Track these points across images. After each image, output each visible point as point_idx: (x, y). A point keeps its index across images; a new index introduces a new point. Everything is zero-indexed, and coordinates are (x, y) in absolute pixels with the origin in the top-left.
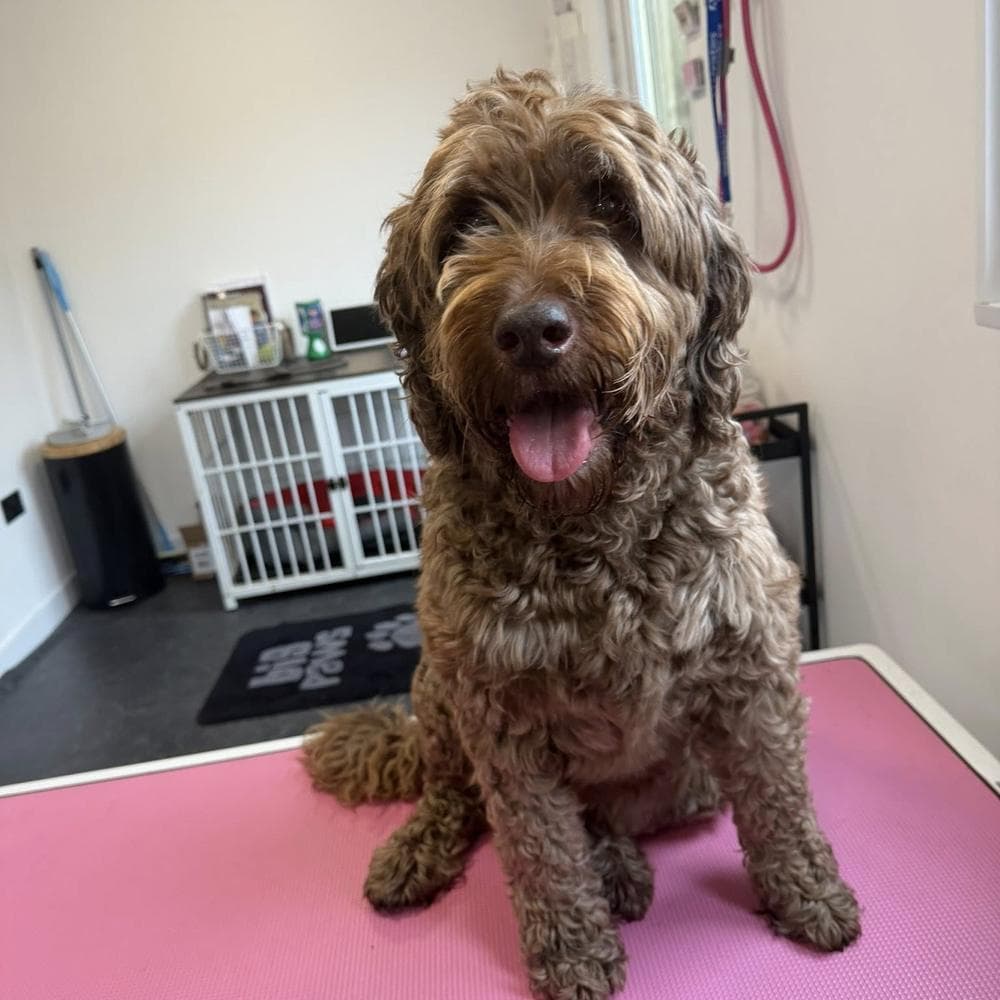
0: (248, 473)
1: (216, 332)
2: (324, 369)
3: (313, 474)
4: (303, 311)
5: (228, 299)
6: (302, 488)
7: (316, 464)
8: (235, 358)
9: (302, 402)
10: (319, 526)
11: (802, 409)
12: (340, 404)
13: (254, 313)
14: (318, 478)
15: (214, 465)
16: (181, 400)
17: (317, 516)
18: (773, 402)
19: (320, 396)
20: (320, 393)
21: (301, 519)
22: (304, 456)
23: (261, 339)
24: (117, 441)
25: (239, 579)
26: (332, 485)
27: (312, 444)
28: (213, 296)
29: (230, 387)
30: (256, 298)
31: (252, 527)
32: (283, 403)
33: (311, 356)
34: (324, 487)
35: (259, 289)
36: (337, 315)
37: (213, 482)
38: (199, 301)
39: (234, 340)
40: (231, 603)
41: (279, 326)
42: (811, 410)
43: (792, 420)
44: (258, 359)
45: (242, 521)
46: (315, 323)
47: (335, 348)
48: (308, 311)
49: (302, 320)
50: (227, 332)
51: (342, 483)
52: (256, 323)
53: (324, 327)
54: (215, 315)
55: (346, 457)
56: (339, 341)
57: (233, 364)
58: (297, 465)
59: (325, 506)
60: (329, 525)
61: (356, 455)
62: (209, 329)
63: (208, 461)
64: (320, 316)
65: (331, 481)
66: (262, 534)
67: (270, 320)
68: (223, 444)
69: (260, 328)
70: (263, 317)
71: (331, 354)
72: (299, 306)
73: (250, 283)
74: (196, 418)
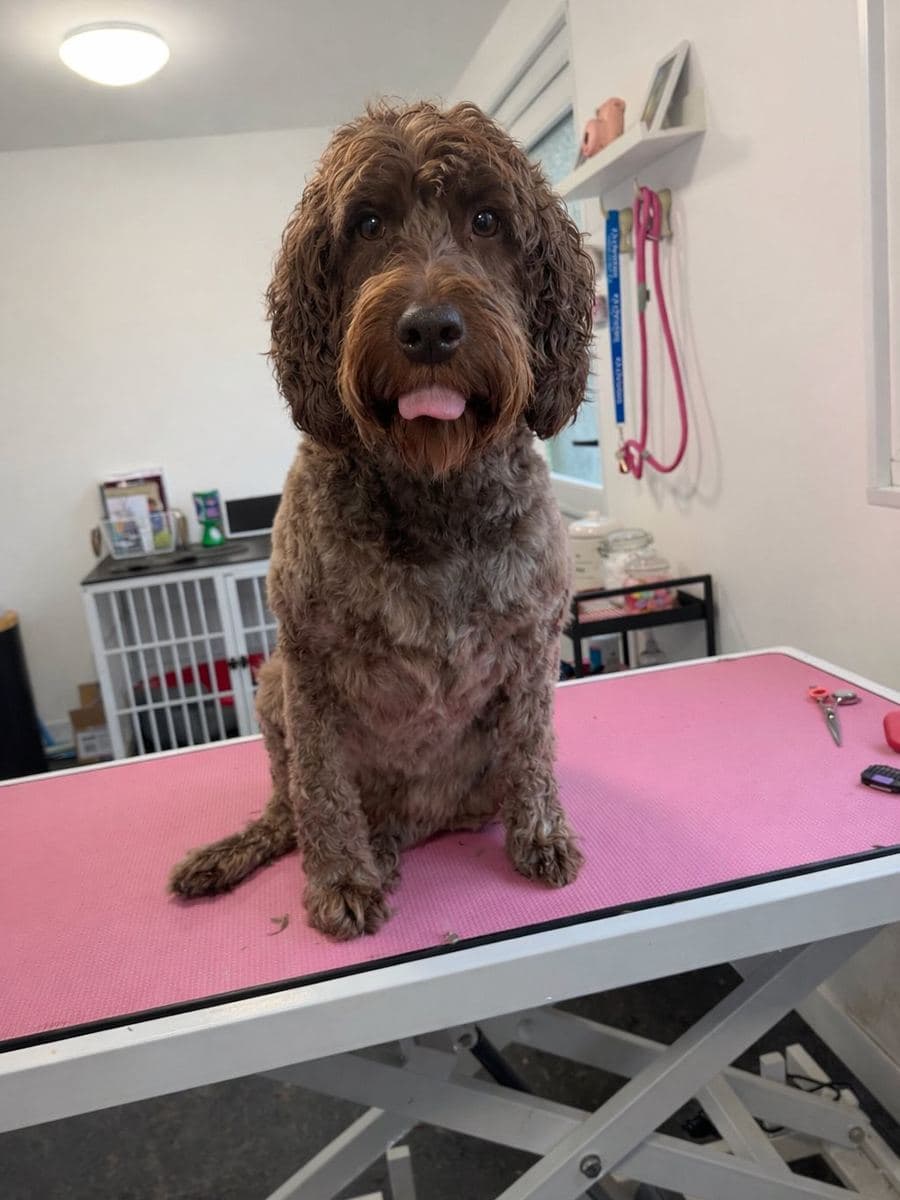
0: (133, 656)
1: (114, 519)
2: (219, 555)
3: (197, 657)
4: (201, 502)
5: (128, 488)
6: (203, 669)
7: (218, 644)
8: (130, 544)
9: (208, 585)
10: (218, 704)
11: (707, 580)
12: (244, 587)
13: (151, 502)
14: (220, 658)
15: (116, 645)
16: (86, 583)
17: (217, 695)
18: (674, 574)
19: (225, 579)
20: (226, 576)
21: (200, 698)
22: (206, 636)
23: (157, 526)
24: (11, 625)
26: (233, 664)
27: (215, 624)
28: (112, 485)
29: (138, 570)
30: (153, 487)
31: (151, 706)
32: (189, 585)
33: (206, 544)
34: (224, 667)
35: (157, 480)
36: (231, 505)
37: (114, 661)
38: (97, 492)
39: (133, 529)
41: (174, 516)
42: (715, 580)
43: (698, 590)
44: (153, 546)
45: (141, 701)
46: (212, 513)
47: (229, 535)
48: (206, 502)
49: (199, 509)
50: (125, 519)
51: (242, 662)
52: (152, 512)
53: (219, 517)
54: (113, 504)
55: (248, 637)
56: (233, 530)
57: (131, 549)
58: (199, 646)
59: (225, 684)
60: (228, 703)
61: (257, 635)
62: (106, 517)
63: (110, 640)
64: (217, 506)
65: (233, 659)
66: (160, 713)
67: (165, 509)
69: (156, 515)
70: (160, 506)
71: (225, 541)
72: (196, 496)
73: (148, 474)
74: (102, 600)
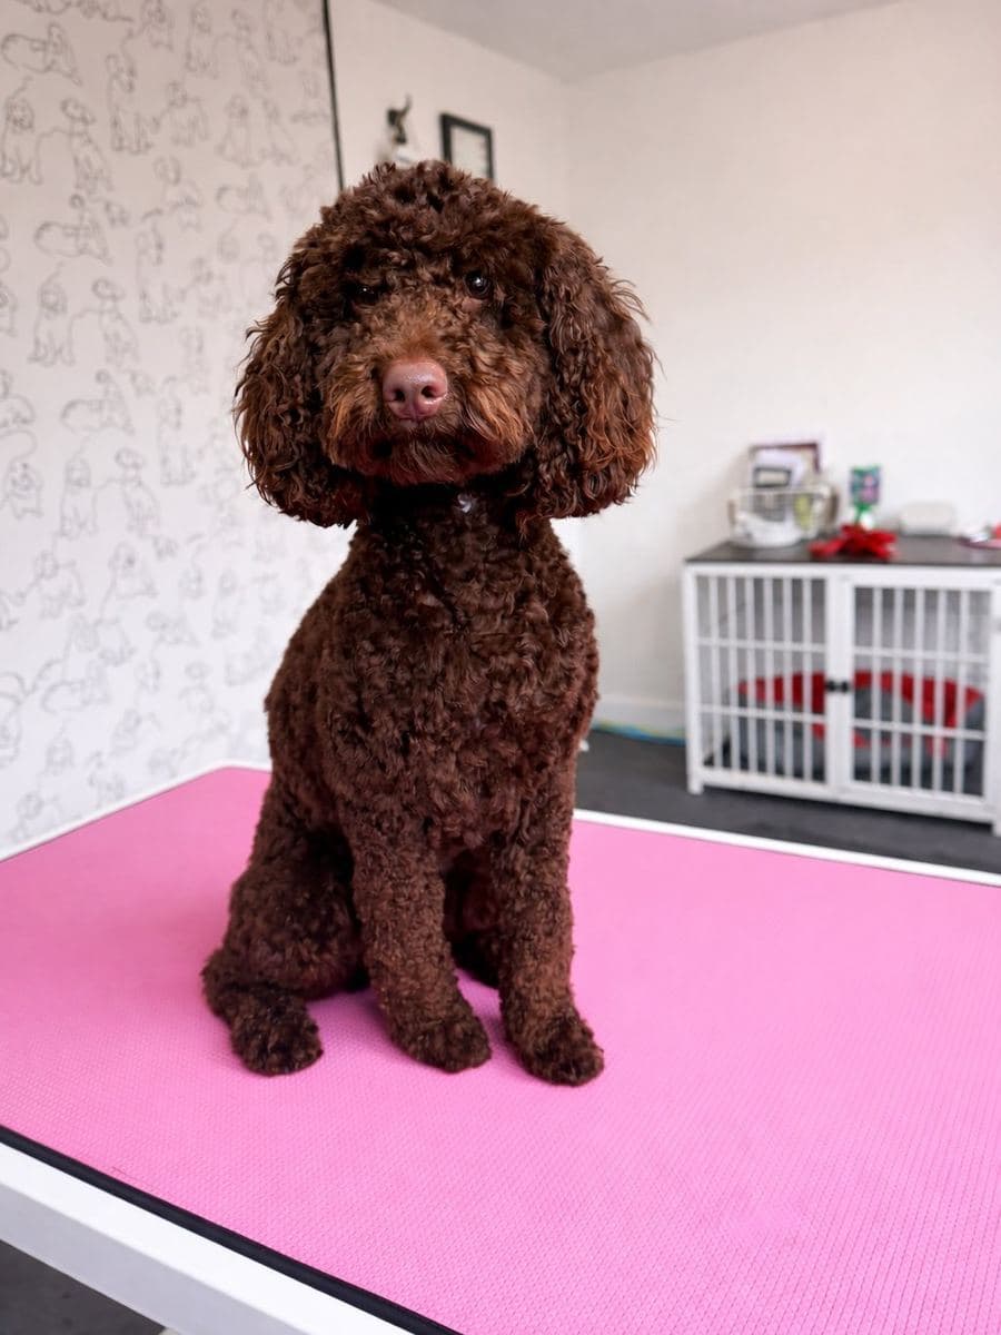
0: (742, 652)
4: (857, 478)
6: (797, 681)
7: (819, 658)
9: (819, 586)
10: (808, 729)
12: (863, 596)
14: (819, 675)
15: (710, 636)
16: (695, 560)
17: (808, 718)
19: (841, 582)
20: (842, 578)
21: (787, 716)
22: (807, 646)
25: (709, 762)
26: (832, 687)
27: (819, 634)
30: (809, 454)
31: (734, 711)
32: (797, 583)
35: (813, 446)
37: (704, 652)
40: (695, 786)
41: (825, 491)
46: (867, 494)
48: (863, 479)
49: (854, 487)
51: (844, 687)
55: (857, 658)
58: (797, 656)
59: (818, 707)
60: (819, 731)
61: (869, 658)
63: (704, 629)
64: (876, 487)
65: (832, 681)
66: (743, 723)
68: (723, 619)
72: (855, 472)
73: (807, 438)
74: (702, 582)
